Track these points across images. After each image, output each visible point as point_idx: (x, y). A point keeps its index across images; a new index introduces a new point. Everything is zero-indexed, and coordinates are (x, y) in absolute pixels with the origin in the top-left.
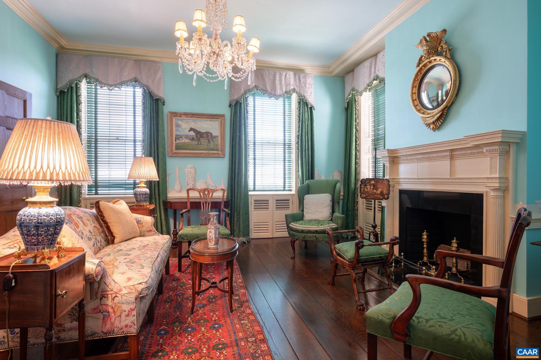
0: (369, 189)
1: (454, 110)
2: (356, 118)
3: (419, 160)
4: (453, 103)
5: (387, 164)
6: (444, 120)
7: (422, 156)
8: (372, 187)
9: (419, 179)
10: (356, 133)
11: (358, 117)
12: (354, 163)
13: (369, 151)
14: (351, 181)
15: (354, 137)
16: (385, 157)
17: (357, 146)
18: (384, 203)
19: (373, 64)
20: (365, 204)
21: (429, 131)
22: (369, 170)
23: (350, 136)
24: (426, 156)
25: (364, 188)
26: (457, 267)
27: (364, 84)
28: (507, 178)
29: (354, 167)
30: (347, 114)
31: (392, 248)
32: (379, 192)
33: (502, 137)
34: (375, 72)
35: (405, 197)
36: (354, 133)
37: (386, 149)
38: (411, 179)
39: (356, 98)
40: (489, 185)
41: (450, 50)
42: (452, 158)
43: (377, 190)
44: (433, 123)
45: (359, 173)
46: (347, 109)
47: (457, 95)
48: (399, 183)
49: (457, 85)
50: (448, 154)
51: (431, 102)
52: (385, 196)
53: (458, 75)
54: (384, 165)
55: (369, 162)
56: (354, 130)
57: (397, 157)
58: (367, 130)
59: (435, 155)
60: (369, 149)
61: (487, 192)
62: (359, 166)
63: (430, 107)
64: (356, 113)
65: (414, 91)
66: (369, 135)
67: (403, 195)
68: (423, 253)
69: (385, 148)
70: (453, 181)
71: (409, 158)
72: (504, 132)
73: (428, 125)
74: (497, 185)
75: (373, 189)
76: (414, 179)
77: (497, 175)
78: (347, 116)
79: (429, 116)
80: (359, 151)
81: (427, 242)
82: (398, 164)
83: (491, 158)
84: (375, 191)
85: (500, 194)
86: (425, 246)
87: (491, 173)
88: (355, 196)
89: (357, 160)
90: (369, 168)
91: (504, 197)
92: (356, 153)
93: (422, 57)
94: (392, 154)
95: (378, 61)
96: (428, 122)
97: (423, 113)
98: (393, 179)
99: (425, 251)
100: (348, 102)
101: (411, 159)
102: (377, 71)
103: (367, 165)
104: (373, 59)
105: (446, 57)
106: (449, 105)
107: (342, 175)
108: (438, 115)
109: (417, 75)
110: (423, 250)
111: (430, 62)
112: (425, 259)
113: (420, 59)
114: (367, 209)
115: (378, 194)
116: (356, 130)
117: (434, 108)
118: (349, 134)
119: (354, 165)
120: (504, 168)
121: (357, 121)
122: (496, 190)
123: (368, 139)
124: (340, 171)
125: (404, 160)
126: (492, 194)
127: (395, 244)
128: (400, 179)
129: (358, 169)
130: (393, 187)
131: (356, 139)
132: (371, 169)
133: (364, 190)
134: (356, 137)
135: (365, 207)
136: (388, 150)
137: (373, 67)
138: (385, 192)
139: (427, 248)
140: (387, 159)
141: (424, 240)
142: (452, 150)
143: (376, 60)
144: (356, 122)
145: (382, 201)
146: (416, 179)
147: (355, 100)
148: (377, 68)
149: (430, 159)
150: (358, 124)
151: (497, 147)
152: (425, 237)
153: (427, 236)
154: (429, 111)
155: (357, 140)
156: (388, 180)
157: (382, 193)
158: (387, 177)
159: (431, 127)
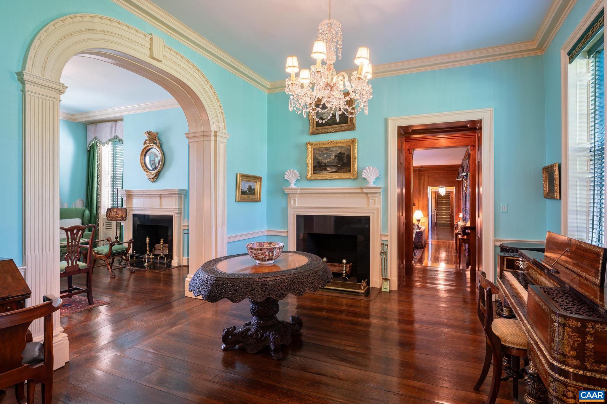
0: (113, 214)
1: (162, 173)
2: (97, 160)
3: (145, 198)
4: (161, 170)
5: (125, 199)
6: (157, 178)
7: (146, 196)
8: (115, 213)
9: (144, 208)
10: (97, 171)
11: (99, 159)
12: (96, 194)
13: (108, 185)
14: (93, 208)
15: (96, 174)
16: (124, 194)
17: (98, 181)
18: (122, 223)
19: (114, 127)
20: (105, 225)
21: (150, 182)
22: (108, 200)
23: (93, 173)
24: (148, 196)
25: (109, 214)
26: (163, 253)
27: (106, 138)
28: (181, 209)
29: (96, 197)
30: (89, 155)
31: (129, 245)
32: (120, 216)
33: (178, 192)
34: (115, 133)
35: (136, 218)
36: (96, 171)
37: (124, 189)
38: (140, 208)
39: (98, 144)
40: (175, 211)
41: (160, 143)
42: (161, 198)
43: (118, 214)
44: (152, 178)
45: (100, 202)
46: (89, 151)
47: (163, 167)
48: (132, 210)
49: (163, 162)
50: (159, 196)
51: (152, 165)
52: (124, 218)
53: (163, 157)
54: (122, 199)
55: (108, 193)
56: (96, 169)
57: (131, 195)
58: (107, 169)
59: (153, 196)
60: (108, 183)
61: (174, 215)
62: (100, 196)
63: (151, 169)
64: (97, 156)
65: (142, 158)
66: (108, 173)
67: (134, 217)
68: (147, 249)
69: (122, 188)
70: (161, 209)
71: (139, 196)
72: (179, 190)
73: (150, 179)
74: (177, 212)
75: (116, 214)
76: (141, 208)
77: (177, 208)
78: (89, 156)
79: (150, 174)
80: (101, 185)
81: (149, 243)
82: (132, 198)
83: (175, 200)
84: (117, 215)
85: (179, 215)
86: (148, 245)
87: (175, 206)
88: (96, 219)
89: (98, 192)
90: (108, 198)
91: (180, 217)
92: (97, 187)
93: (146, 141)
94: (129, 192)
95: (117, 126)
96: (149, 178)
97: (147, 172)
98: (129, 208)
99: (148, 248)
100: (91, 146)
101: (140, 197)
102: (116, 133)
103: (107, 196)
104: (114, 123)
105: (158, 146)
106: (159, 171)
107: (83, 203)
108: (154, 175)
109: (143, 150)
110: (147, 248)
111: (151, 145)
112: (148, 252)
113: (145, 141)
114: (107, 229)
115: (119, 218)
116: (98, 169)
117: (153, 170)
118: (92, 171)
119: (96, 196)
120: (180, 204)
121: (99, 162)
122: (177, 214)
123: (108, 176)
124: (82, 200)
125: (135, 197)
126: (176, 215)
127: (131, 242)
128: (133, 208)
129: (99, 199)
130: (129, 213)
131: (97, 176)
132: (110, 199)
133: (110, 215)
134: (97, 174)
135: (105, 227)
136: (126, 191)
137: (114, 129)
138: (124, 216)
139: (149, 246)
140: (125, 195)
141: (147, 242)
142: (161, 194)
143: (116, 125)
144: (97, 162)
145: (121, 222)
146: (143, 208)
147: (97, 146)
148: (116, 131)
149: (150, 197)
150: (99, 164)
151: (177, 195)
152: (148, 240)
153: (149, 239)
154: (150, 171)
155: (99, 176)
156: (126, 209)
157: (122, 217)
158: (124, 207)
159: (151, 180)
